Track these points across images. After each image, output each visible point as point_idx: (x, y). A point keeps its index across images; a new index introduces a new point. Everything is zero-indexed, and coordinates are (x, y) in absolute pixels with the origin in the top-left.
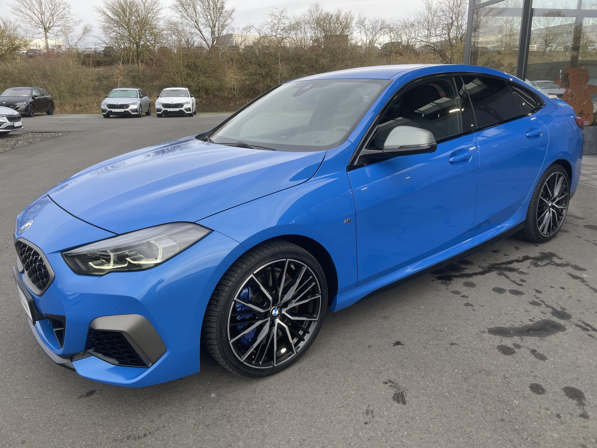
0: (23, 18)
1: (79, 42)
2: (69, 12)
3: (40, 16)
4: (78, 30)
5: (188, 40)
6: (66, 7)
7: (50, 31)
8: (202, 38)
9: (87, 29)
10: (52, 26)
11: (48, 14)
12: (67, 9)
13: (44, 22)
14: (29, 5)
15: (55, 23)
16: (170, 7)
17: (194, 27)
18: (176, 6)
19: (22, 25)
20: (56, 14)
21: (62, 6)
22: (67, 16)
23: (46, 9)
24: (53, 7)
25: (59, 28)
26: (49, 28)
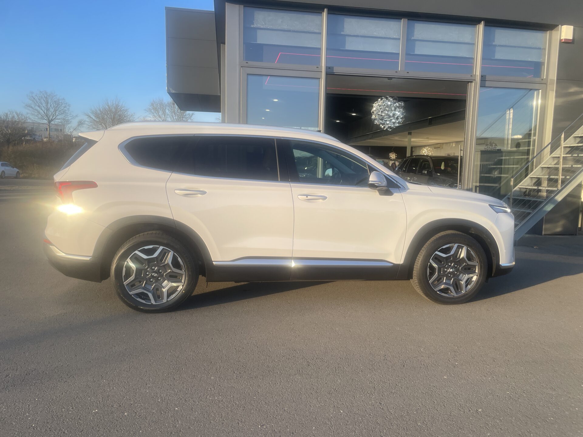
0: (32, 112)
1: (74, 131)
2: (69, 109)
3: (46, 111)
4: (75, 123)
6: (67, 105)
7: (53, 123)
9: (82, 122)
10: (54, 119)
11: (52, 110)
12: (68, 107)
13: (48, 115)
14: (39, 103)
15: (57, 117)
16: (145, 110)
18: (150, 109)
20: (58, 111)
21: (64, 105)
22: (67, 112)
23: (51, 107)
24: (56, 106)
25: (59, 121)
26: (52, 120)
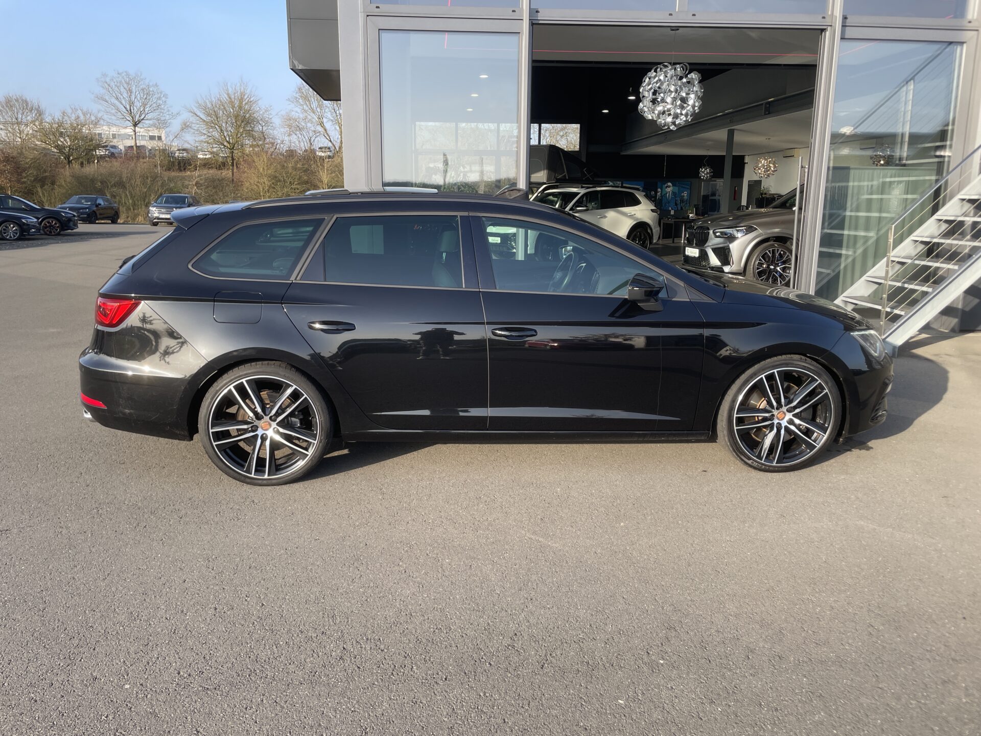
0: (106, 109)
1: (175, 140)
2: (165, 102)
3: (128, 107)
4: (176, 125)
5: (310, 140)
6: (162, 96)
8: (327, 138)
9: (187, 125)
10: (143, 119)
11: (138, 104)
12: (163, 99)
13: (133, 114)
14: (116, 92)
15: (146, 116)
17: (318, 124)
19: (105, 117)
20: (148, 106)
21: (156, 96)
22: (162, 106)
23: (136, 99)
24: (145, 96)
26: (139, 122)
